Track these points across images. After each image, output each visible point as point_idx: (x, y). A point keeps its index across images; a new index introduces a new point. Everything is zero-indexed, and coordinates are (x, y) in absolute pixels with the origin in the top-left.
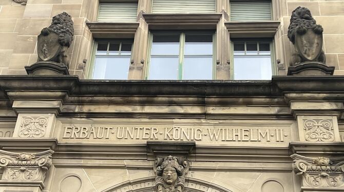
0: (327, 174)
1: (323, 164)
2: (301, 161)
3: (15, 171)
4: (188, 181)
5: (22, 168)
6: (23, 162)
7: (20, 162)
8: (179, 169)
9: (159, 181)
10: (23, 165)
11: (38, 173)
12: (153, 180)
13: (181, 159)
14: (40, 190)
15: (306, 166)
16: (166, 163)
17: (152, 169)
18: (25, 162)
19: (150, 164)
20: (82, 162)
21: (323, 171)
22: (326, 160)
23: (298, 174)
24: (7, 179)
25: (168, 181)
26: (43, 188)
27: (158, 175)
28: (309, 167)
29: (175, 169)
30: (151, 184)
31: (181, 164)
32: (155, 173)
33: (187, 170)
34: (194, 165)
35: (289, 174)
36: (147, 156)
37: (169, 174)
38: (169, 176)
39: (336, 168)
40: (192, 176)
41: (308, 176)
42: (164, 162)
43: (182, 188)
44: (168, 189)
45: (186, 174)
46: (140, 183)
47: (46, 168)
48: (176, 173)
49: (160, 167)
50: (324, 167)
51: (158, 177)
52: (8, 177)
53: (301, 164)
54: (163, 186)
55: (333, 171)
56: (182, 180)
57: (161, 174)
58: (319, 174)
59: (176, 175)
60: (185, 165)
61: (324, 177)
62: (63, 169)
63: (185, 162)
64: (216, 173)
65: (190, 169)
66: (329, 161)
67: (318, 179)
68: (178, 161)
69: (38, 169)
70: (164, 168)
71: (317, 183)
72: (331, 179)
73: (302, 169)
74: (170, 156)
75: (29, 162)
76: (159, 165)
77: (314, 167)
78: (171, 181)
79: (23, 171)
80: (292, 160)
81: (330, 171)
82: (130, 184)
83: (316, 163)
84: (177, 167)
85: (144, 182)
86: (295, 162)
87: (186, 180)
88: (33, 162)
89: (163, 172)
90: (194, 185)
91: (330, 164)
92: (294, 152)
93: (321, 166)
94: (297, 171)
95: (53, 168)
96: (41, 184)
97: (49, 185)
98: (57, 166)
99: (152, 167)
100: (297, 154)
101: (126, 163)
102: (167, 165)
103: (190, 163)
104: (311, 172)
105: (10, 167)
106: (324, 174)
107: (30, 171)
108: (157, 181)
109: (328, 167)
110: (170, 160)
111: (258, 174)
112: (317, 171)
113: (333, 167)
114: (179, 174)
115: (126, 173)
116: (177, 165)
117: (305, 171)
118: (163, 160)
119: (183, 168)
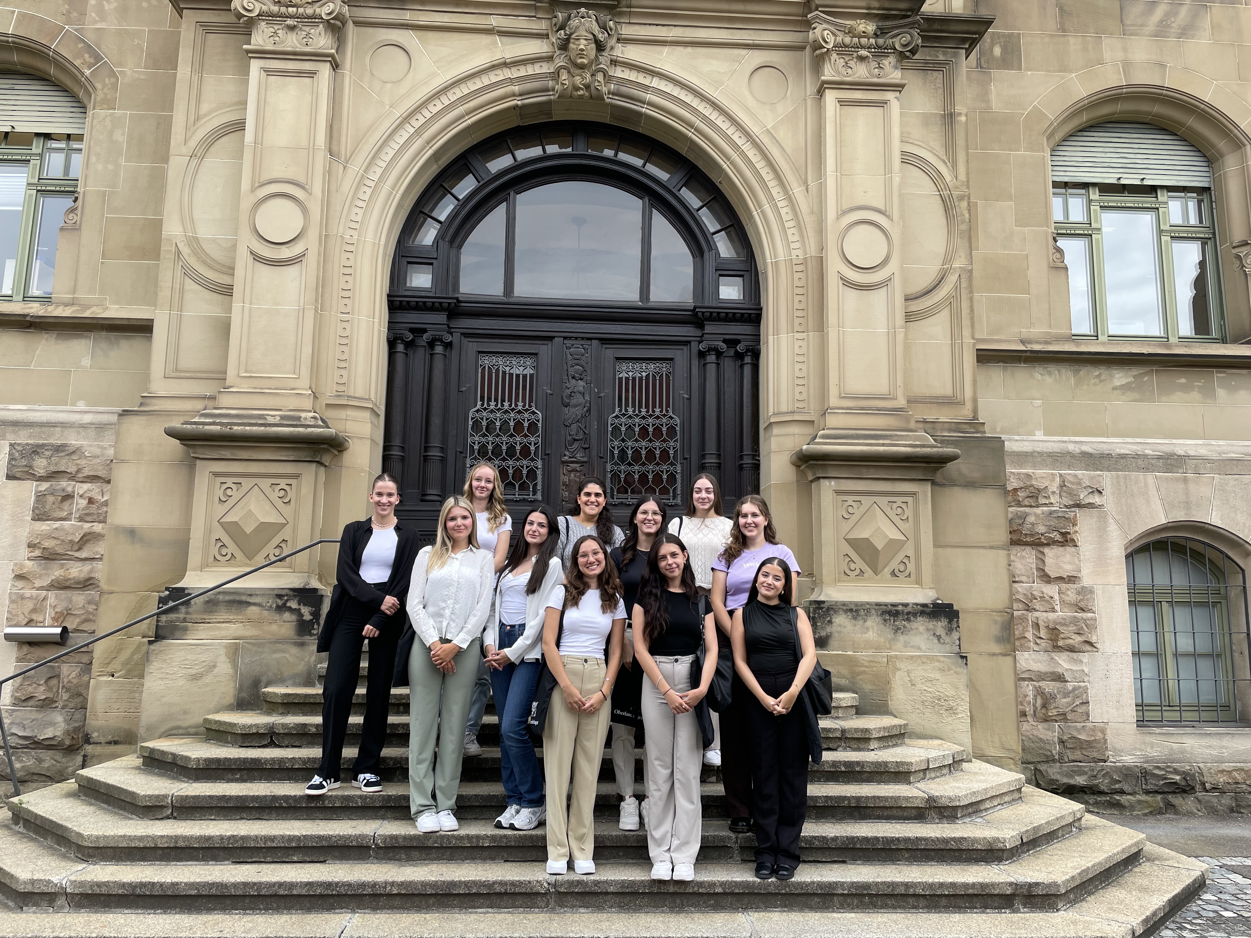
0: (869, 54)
1: (865, 35)
2: (825, 26)
3: (276, 27)
4: (614, 62)
5: (290, 22)
6: (290, 9)
7: (283, 9)
8: (601, 37)
9: (560, 61)
10: (291, 17)
11: (323, 34)
12: (550, 59)
13: (602, 16)
14: (332, 70)
15: (833, 38)
16: (574, 22)
17: (547, 36)
18: (294, 9)
19: (542, 26)
20: (407, 16)
21: (863, 47)
22: (870, 27)
23: (818, 52)
24: (261, 43)
25: (579, 61)
26: (337, 67)
27: (559, 49)
28: (839, 39)
29: (591, 37)
30: (545, 68)
31: (604, 27)
32: (553, 44)
33: (613, 41)
34: (627, 31)
35: (798, 54)
36: (536, 8)
37: (582, 47)
38: (582, 50)
39: (885, 42)
40: (622, 53)
41: (834, 56)
42: (571, 22)
43: (605, 76)
44: (579, 78)
45: (612, 48)
46: (525, 65)
47: (338, 23)
48: (593, 46)
49: (562, 32)
50: (864, 41)
51: (558, 52)
52: (264, 40)
53: (826, 32)
54: (569, 72)
55: (880, 47)
56: (604, 60)
57: (564, 46)
58: (855, 54)
59: (594, 50)
60: (611, 29)
61: (862, 59)
62: (370, 30)
63: (611, 22)
64: (666, 50)
65: (618, 40)
66: (874, 27)
67: (852, 63)
68: (597, 20)
69: (321, 26)
70: (571, 34)
71: (849, 71)
72: (875, 63)
73: (826, 42)
74: (583, 10)
75: (301, 10)
76: (562, 27)
77: (847, 40)
78: (585, 61)
79: (292, 28)
80: (808, 25)
81: (875, 48)
82: (505, 65)
83: (851, 32)
84: (596, 33)
85: (533, 64)
86: (815, 28)
87: (611, 61)
88: (309, 11)
89: (569, 42)
90: (627, 71)
91: (875, 34)
92: (813, 7)
93: (860, 37)
94: (817, 46)
95: (350, 24)
96: (331, 55)
97: (348, 61)
98: (357, 23)
99: (545, 32)
100: (820, 11)
101: (495, 21)
102: (577, 28)
103: (618, 27)
104: (842, 49)
105: (264, 20)
106: (864, 53)
107: (307, 29)
108: (557, 61)
109: (872, 41)
110: (583, 17)
111: (743, 52)
112: (852, 47)
113: (881, 41)
114: (600, 47)
115: (496, 43)
116: (596, 29)
117: (830, 46)
118: (569, 18)
119: (606, 35)
